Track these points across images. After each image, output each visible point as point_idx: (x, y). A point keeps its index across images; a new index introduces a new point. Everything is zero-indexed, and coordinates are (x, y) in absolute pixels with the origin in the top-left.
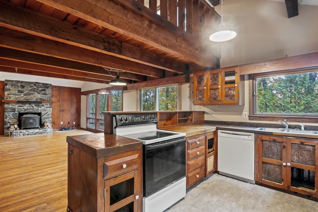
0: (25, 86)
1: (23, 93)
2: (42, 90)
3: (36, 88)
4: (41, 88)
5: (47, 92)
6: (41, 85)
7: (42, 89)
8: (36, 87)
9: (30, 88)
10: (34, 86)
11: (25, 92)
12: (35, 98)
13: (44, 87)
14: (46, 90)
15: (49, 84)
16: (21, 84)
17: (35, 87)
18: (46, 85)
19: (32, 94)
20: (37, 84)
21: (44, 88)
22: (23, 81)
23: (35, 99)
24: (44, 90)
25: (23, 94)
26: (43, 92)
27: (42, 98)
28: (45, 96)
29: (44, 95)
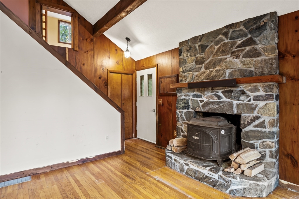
0: (208, 46)
1: (203, 63)
2: (243, 44)
3: (228, 43)
4: (242, 36)
5: (259, 47)
6: (241, 30)
7: (244, 39)
8: (229, 41)
9: (216, 47)
10: (224, 38)
11: (206, 60)
12: (228, 72)
13: (250, 32)
14: (256, 39)
15: (265, 15)
16: (199, 44)
17: (226, 41)
18: (255, 23)
19: (221, 61)
20: (231, 31)
21: (249, 36)
22: (203, 35)
23: (227, 74)
24: (250, 42)
25: (204, 65)
26: (248, 48)
27: (245, 68)
28: (255, 59)
29: (251, 57)
